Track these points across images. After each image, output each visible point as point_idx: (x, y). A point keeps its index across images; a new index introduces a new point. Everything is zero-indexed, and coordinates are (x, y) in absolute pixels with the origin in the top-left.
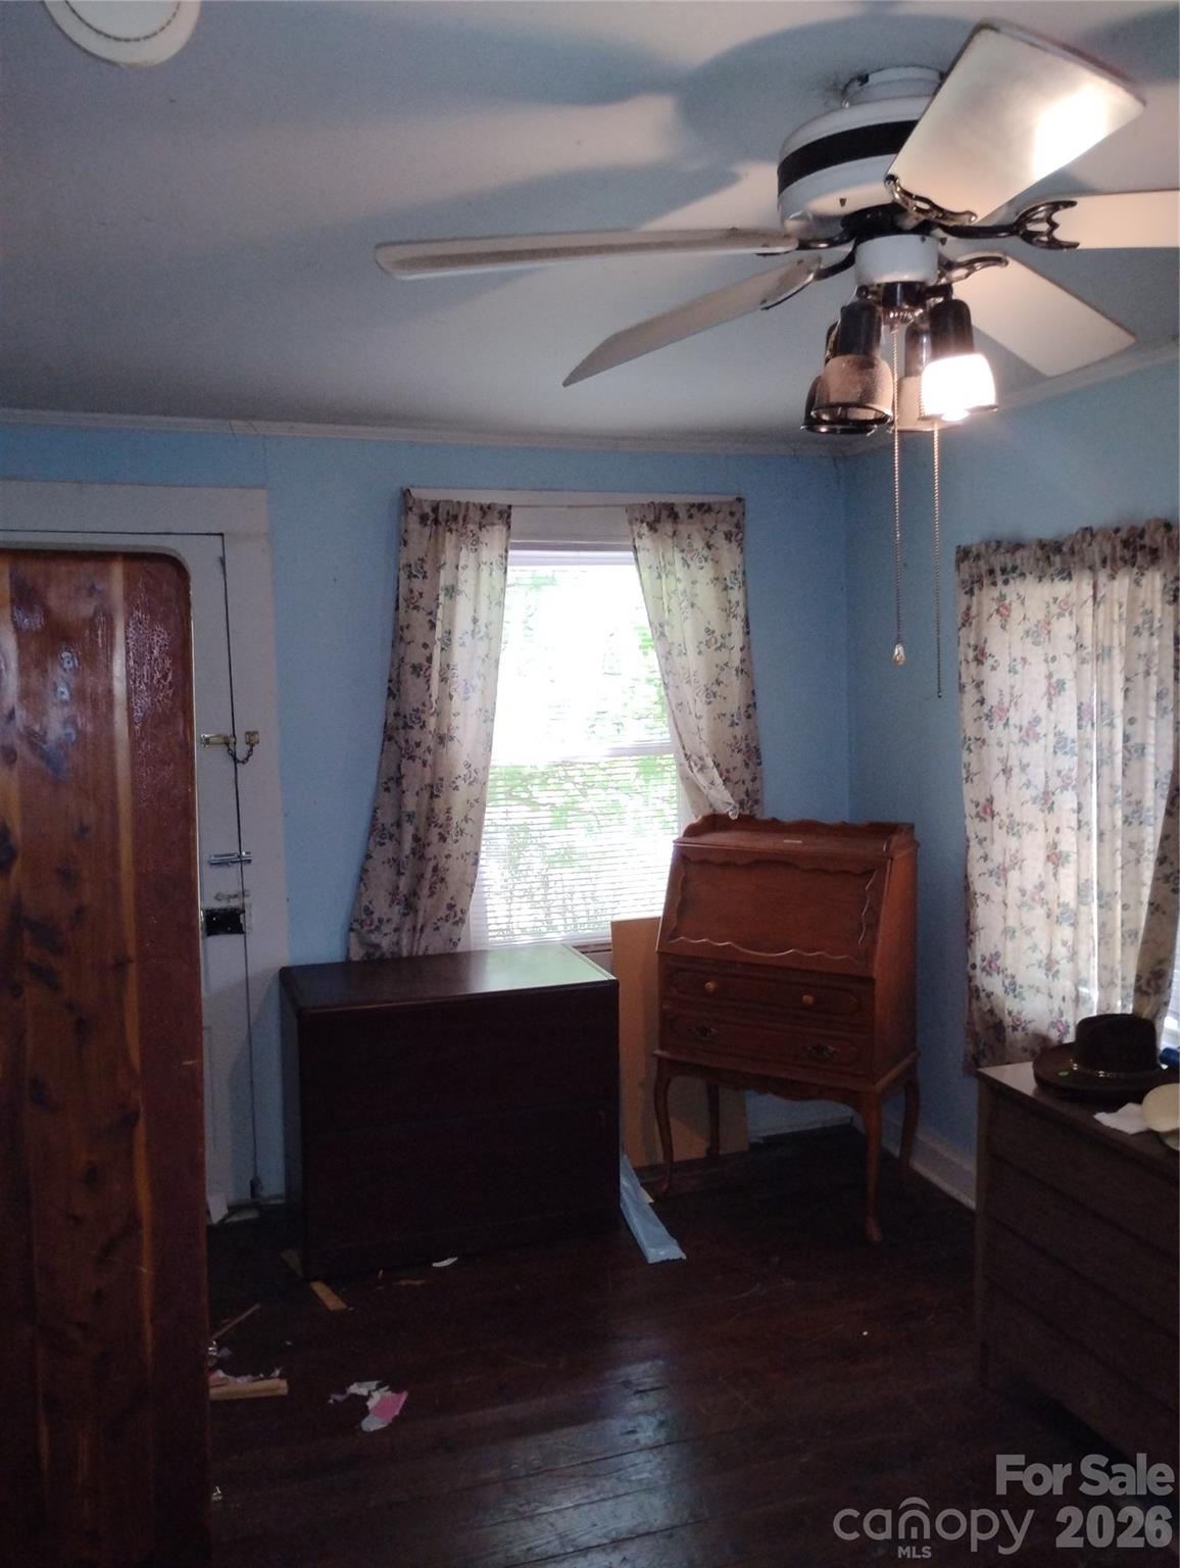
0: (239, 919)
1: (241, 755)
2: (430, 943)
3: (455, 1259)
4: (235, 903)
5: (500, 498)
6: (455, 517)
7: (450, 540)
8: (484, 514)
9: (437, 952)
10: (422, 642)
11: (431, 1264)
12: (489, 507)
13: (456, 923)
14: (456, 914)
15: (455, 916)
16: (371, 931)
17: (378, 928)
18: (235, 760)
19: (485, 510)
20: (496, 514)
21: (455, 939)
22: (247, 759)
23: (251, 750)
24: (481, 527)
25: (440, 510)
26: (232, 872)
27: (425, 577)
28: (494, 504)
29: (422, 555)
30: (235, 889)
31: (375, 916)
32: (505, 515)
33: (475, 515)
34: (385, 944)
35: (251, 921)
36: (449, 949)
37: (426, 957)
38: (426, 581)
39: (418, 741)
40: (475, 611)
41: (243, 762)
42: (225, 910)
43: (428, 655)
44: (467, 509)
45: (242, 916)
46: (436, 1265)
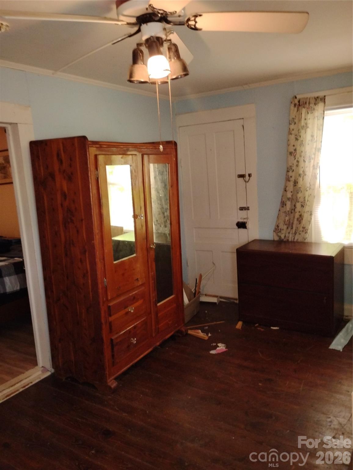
0: (246, 225)
1: (247, 180)
2: (298, 238)
3: (278, 328)
4: (245, 221)
5: (321, 94)
6: (306, 103)
7: (304, 111)
8: (316, 100)
9: (301, 241)
10: (293, 145)
11: (270, 327)
12: (318, 97)
13: (305, 233)
14: (305, 230)
15: (305, 231)
16: (278, 232)
17: (280, 232)
18: (246, 182)
19: (316, 99)
20: (320, 99)
21: (305, 238)
22: (248, 181)
23: (249, 179)
24: (315, 104)
25: (301, 101)
26: (244, 212)
27: (295, 123)
28: (319, 96)
29: (294, 117)
30: (245, 217)
31: (280, 228)
32: (323, 99)
33: (313, 101)
34: (283, 237)
35: (249, 225)
36: (303, 240)
37: (297, 242)
38: (295, 125)
39: (291, 175)
40: (312, 133)
41: (247, 182)
42: (242, 222)
43: (295, 149)
44: (310, 99)
45: (246, 224)
46: (272, 328)
